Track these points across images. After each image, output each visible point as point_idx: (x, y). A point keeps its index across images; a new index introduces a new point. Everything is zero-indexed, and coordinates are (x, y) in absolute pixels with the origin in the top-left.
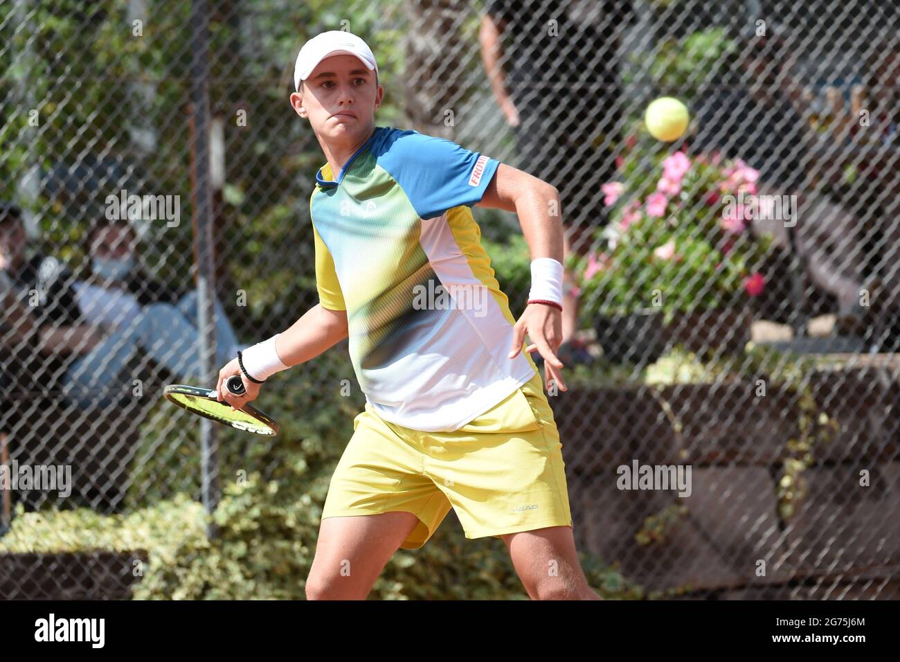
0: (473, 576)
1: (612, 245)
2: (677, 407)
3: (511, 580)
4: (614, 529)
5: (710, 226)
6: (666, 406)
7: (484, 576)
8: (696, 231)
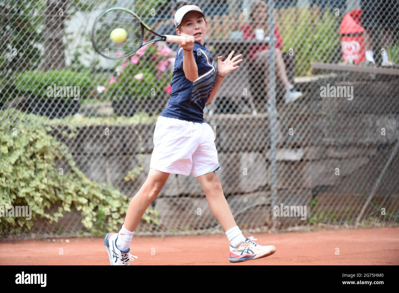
0: (66, 191)
1: (118, 74)
2: (140, 132)
3: (80, 193)
4: (117, 175)
5: (153, 68)
6: (137, 132)
7: (70, 191)
8: (148, 70)
